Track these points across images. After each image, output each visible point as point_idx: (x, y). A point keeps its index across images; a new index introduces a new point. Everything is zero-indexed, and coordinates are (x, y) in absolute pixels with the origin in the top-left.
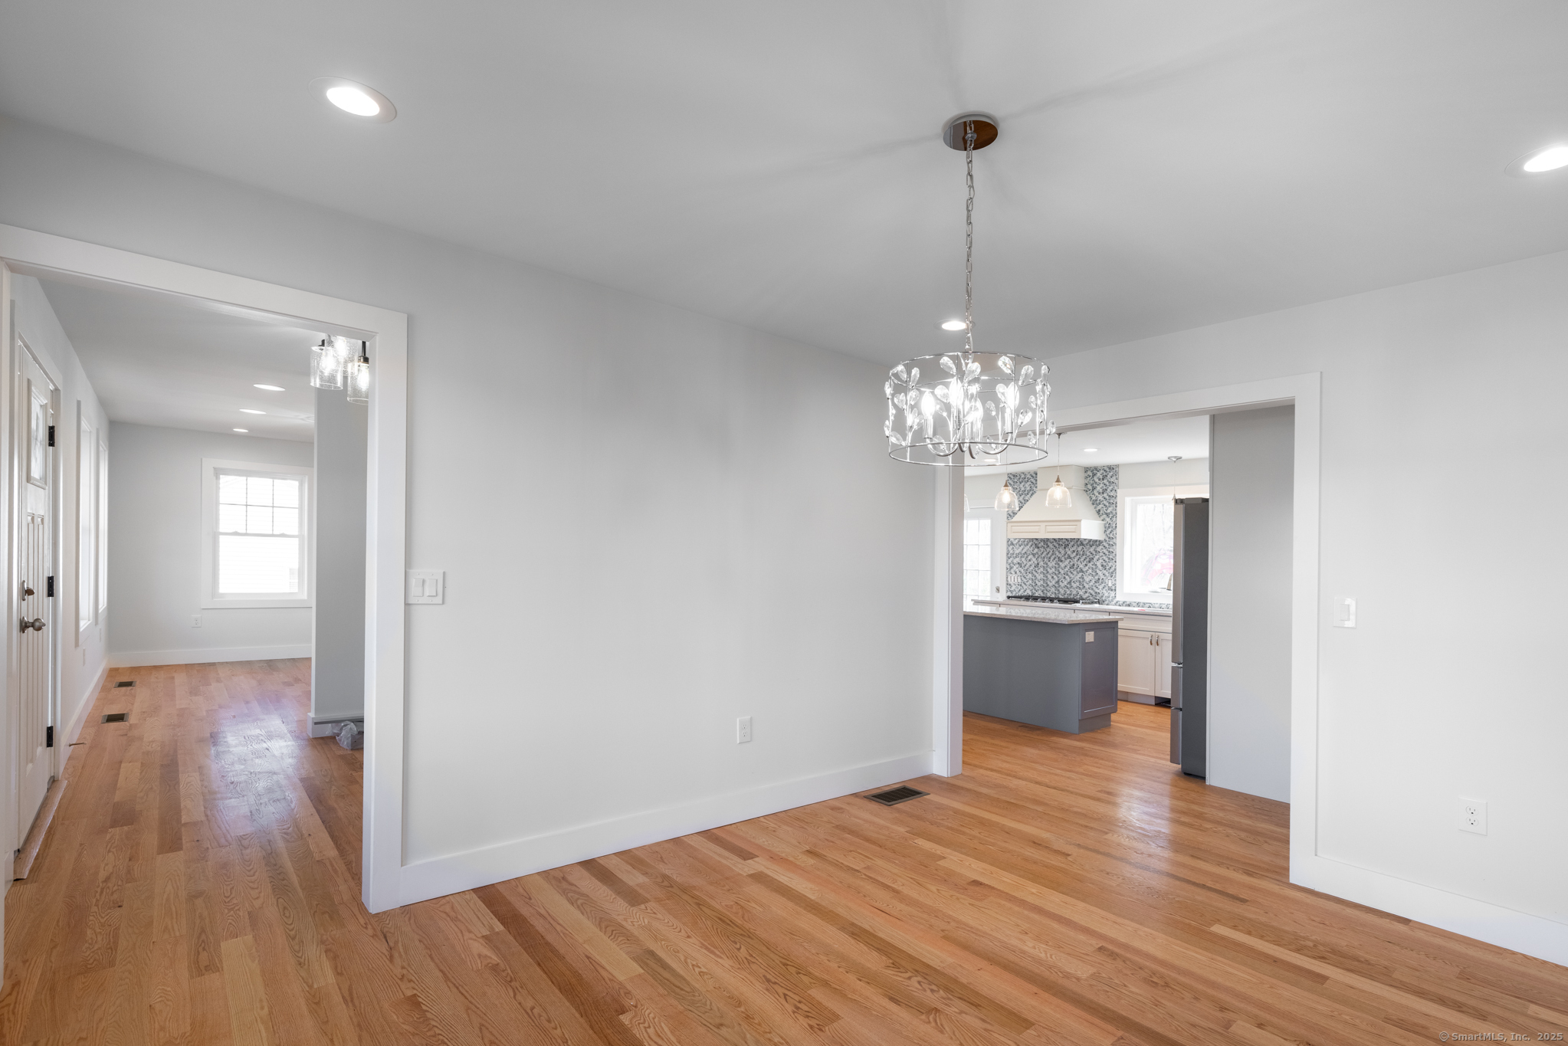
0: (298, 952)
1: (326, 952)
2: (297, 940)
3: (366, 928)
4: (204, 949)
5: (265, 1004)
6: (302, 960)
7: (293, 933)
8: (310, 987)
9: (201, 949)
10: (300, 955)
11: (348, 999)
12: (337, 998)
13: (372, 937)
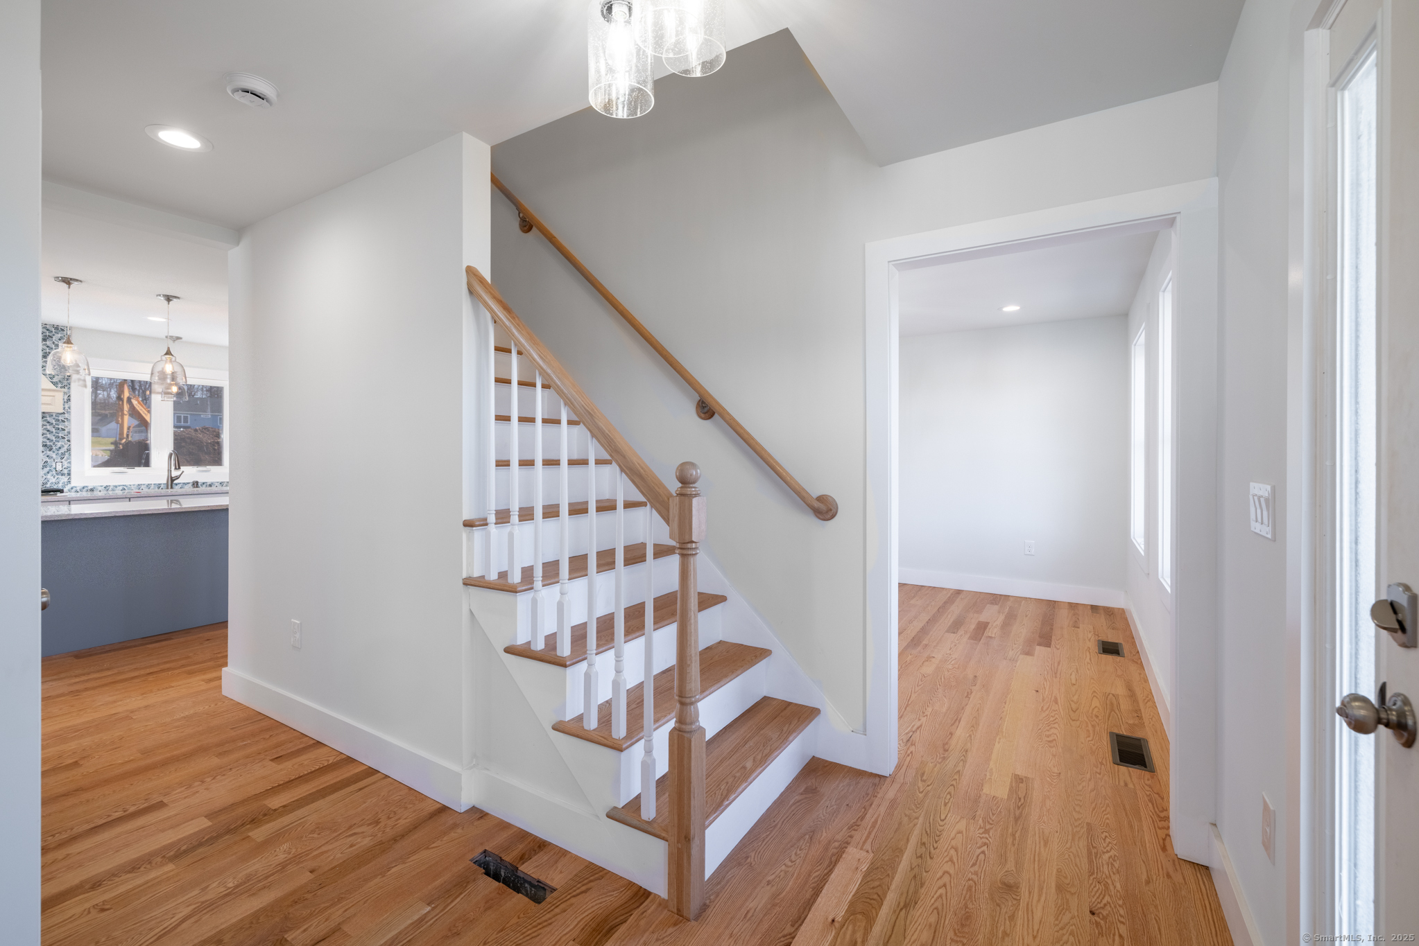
0: (962, 760)
1: (947, 751)
2: (957, 769)
3: (911, 752)
4: (1020, 799)
5: (997, 740)
6: (964, 753)
7: (956, 777)
8: (970, 736)
9: (1022, 800)
10: (963, 757)
11: (957, 721)
12: (963, 723)
13: (914, 745)
